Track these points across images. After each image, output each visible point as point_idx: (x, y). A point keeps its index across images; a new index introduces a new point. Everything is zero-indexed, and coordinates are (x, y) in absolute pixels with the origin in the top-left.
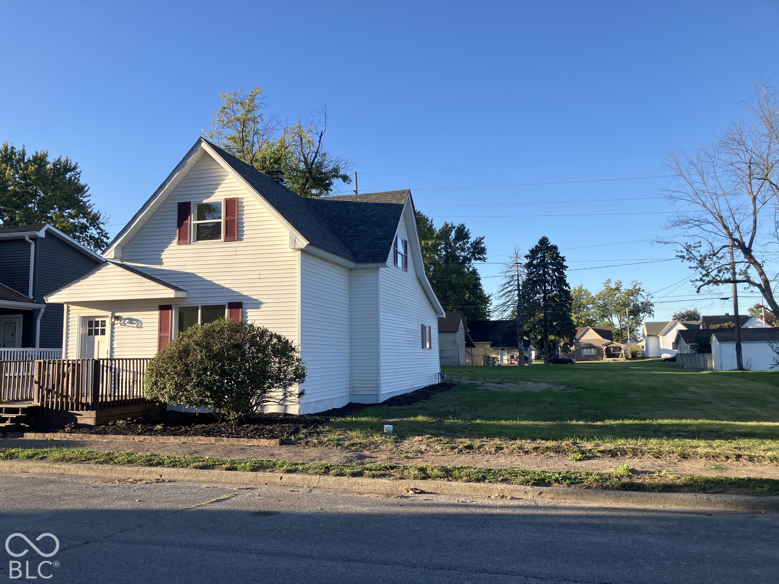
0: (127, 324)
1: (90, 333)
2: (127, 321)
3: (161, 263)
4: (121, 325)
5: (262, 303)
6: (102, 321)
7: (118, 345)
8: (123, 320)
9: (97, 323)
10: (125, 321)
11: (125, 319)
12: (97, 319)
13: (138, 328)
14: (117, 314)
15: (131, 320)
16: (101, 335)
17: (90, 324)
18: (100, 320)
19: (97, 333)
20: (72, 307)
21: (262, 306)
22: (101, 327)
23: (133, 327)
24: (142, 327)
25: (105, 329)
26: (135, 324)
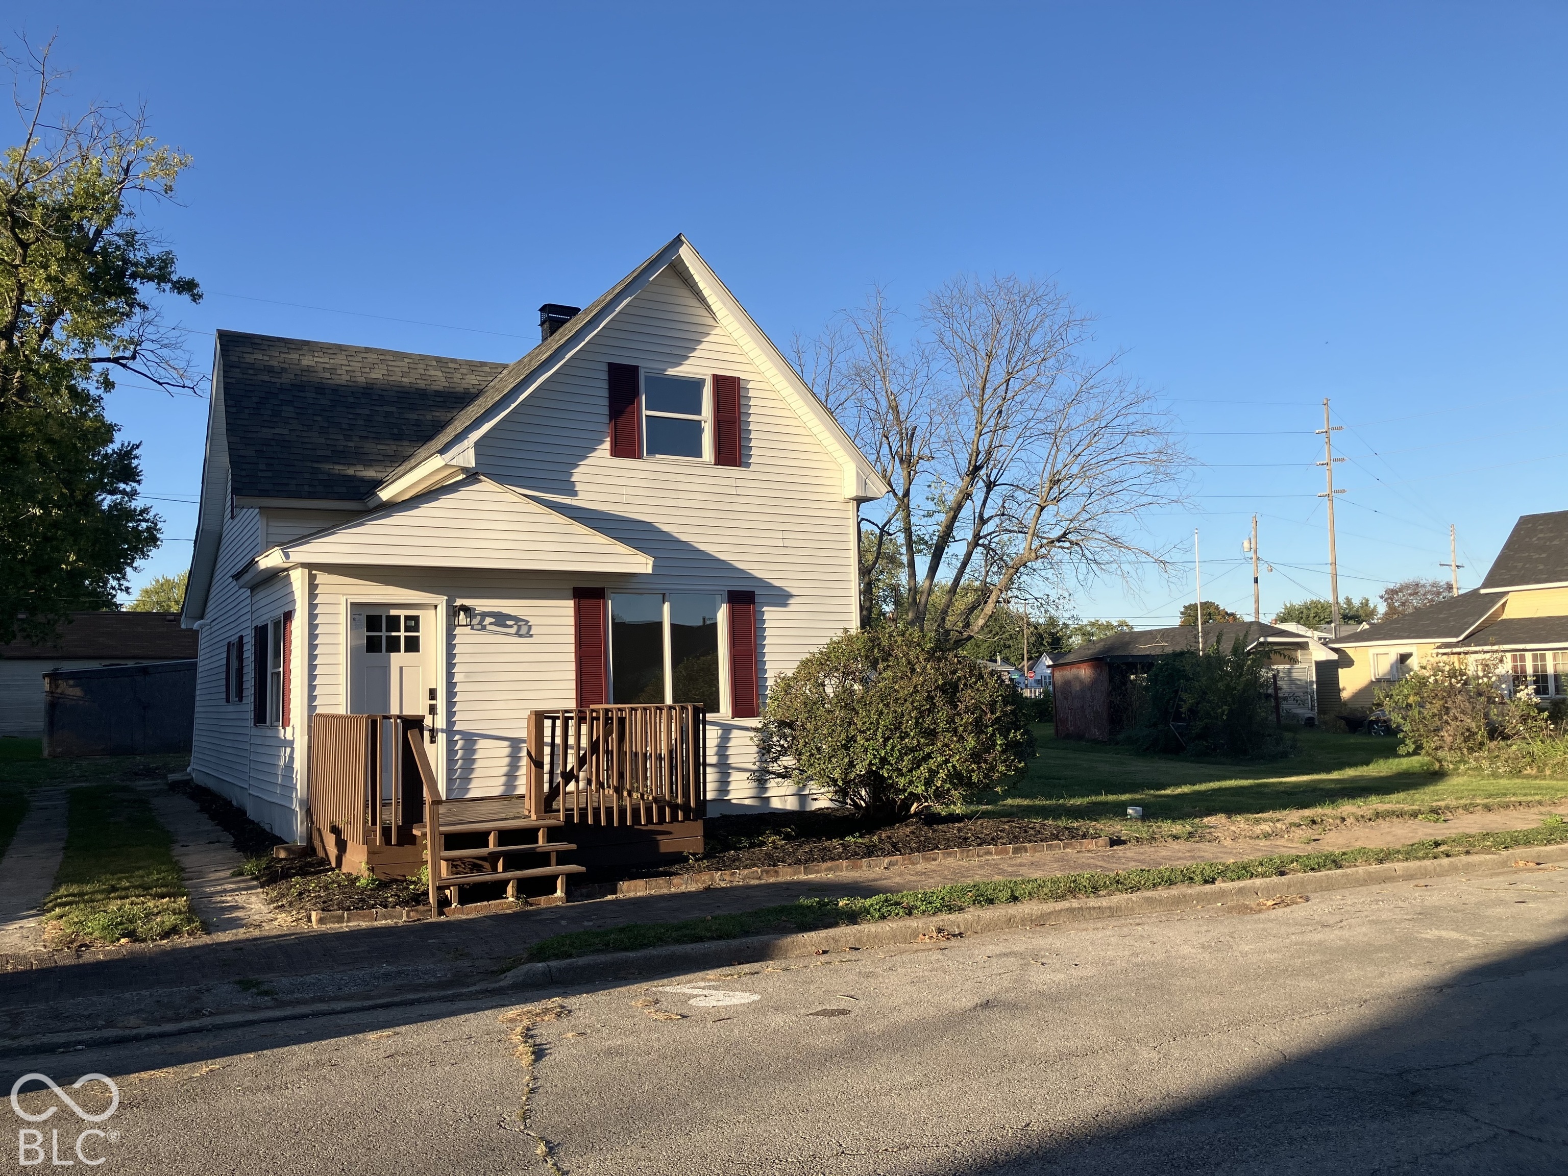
0: (488, 627)
1: (373, 645)
2: (488, 620)
3: (573, 493)
4: (472, 629)
5: (792, 596)
6: (407, 618)
7: (466, 677)
8: (479, 618)
9: (394, 623)
10: (483, 620)
11: (484, 615)
12: (393, 612)
13: (521, 636)
14: (459, 602)
15: (501, 619)
16: (406, 651)
17: (373, 622)
18: (402, 613)
19: (393, 646)
20: (322, 578)
21: (791, 601)
22: (406, 631)
23: (507, 634)
24: (531, 636)
25: (418, 637)
26: (511, 626)
